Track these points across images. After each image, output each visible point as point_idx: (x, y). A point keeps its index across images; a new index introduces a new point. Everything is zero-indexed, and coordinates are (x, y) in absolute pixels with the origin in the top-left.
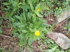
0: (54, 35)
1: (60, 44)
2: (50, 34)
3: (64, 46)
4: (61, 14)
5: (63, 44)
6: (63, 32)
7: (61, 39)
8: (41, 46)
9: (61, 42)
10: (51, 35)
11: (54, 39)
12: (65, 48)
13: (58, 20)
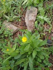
0: (29, 26)
1: (35, 16)
2: (30, 29)
3: (34, 11)
4: (9, 30)
5: (33, 13)
6: (24, 20)
7: (29, 17)
8: (49, 30)
9: (32, 15)
10: (31, 27)
11: (33, 23)
12: (36, 10)
13: (16, 29)
